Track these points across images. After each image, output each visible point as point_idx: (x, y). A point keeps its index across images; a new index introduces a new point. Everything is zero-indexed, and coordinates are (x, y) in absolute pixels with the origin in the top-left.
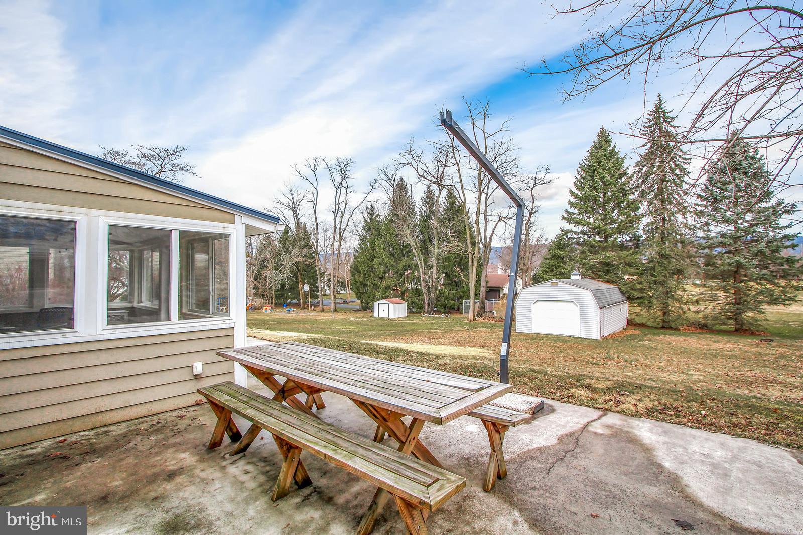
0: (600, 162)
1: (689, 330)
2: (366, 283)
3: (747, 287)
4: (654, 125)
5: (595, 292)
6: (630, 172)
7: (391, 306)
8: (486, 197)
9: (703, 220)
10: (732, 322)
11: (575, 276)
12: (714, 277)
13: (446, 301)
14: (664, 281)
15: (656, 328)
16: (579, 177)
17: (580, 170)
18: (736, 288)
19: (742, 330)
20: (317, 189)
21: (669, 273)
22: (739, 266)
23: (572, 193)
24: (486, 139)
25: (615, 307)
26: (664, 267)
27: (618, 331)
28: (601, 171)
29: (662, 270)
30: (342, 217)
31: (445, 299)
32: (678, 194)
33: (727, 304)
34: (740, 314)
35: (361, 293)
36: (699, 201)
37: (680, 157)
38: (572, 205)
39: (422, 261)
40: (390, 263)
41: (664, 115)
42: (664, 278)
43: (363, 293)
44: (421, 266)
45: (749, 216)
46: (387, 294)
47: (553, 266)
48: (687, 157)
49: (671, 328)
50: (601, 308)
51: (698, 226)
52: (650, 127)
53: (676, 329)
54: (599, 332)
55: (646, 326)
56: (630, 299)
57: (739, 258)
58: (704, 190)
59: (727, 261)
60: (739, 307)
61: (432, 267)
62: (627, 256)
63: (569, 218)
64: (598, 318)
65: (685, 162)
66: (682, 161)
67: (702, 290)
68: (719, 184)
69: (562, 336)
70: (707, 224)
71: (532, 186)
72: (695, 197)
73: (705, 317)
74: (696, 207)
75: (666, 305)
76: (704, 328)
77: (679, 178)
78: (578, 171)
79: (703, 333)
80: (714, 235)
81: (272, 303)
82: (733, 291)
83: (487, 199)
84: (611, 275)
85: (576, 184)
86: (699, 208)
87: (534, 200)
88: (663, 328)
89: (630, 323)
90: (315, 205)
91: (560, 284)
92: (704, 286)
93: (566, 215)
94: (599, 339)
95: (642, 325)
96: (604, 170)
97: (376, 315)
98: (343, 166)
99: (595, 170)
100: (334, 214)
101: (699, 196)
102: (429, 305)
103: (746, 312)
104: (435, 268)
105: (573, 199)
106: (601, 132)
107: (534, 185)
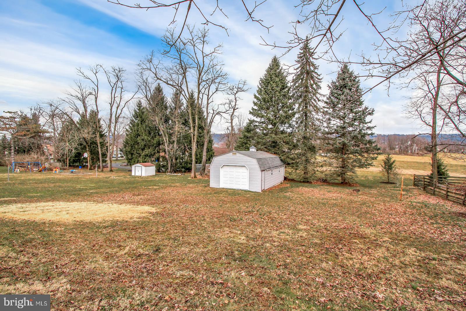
0: (272, 78)
1: (317, 183)
2: (133, 152)
3: (348, 157)
4: (303, 56)
5: (259, 160)
6: (289, 85)
7: (144, 168)
8: (208, 98)
9: (327, 117)
10: (340, 178)
11: (253, 150)
12: (331, 151)
13: (186, 165)
14: (305, 153)
15: (300, 182)
16: (260, 87)
17: (261, 82)
18: (342, 158)
19: (345, 183)
20: (97, 87)
21: (307, 148)
22: (344, 144)
23: (255, 97)
24: (203, 57)
25: (274, 170)
26: (305, 144)
27: (277, 185)
28: (272, 83)
29: (304, 146)
30: (117, 108)
31: (185, 163)
32: (315, 100)
33: (337, 167)
34: (344, 174)
35: (130, 159)
36: (325, 105)
37: (316, 78)
38: (255, 104)
39: (167, 138)
40: (148, 139)
41: (309, 51)
42: (305, 152)
43: (131, 159)
44: (167, 142)
45: (351, 116)
46: (146, 160)
47: (243, 143)
48: (320, 78)
49: (308, 182)
50: (262, 171)
51: (324, 120)
52: (301, 57)
53: (311, 183)
54: (260, 187)
55: (295, 180)
56: (286, 164)
57: (344, 140)
58: (328, 99)
59: (338, 141)
60: (344, 169)
61: (174, 142)
62: (285, 137)
63: (253, 113)
64: (260, 178)
65: (319, 81)
66: (317, 80)
67: (325, 159)
68: (336, 95)
69: (238, 190)
70: (329, 119)
71: (235, 92)
72: (324, 103)
73: (326, 175)
74: (324, 109)
75: (306, 168)
76: (325, 181)
77: (315, 90)
78: (260, 83)
79: (324, 185)
80: (333, 125)
81: (66, 166)
82: (341, 160)
83: (208, 99)
84: (276, 149)
85: (258, 91)
86: (325, 110)
87: (236, 101)
88: (304, 182)
89: (285, 179)
90: (96, 98)
91: (238, 155)
92: (326, 156)
93: (251, 111)
94: (260, 191)
95: (293, 180)
96: (273, 82)
97: (133, 174)
98: (117, 72)
99: (269, 82)
100: (111, 105)
101: (326, 102)
102: (171, 168)
103: (347, 172)
104: (175, 143)
105: (256, 101)
106: (274, 59)
107: (237, 92)
